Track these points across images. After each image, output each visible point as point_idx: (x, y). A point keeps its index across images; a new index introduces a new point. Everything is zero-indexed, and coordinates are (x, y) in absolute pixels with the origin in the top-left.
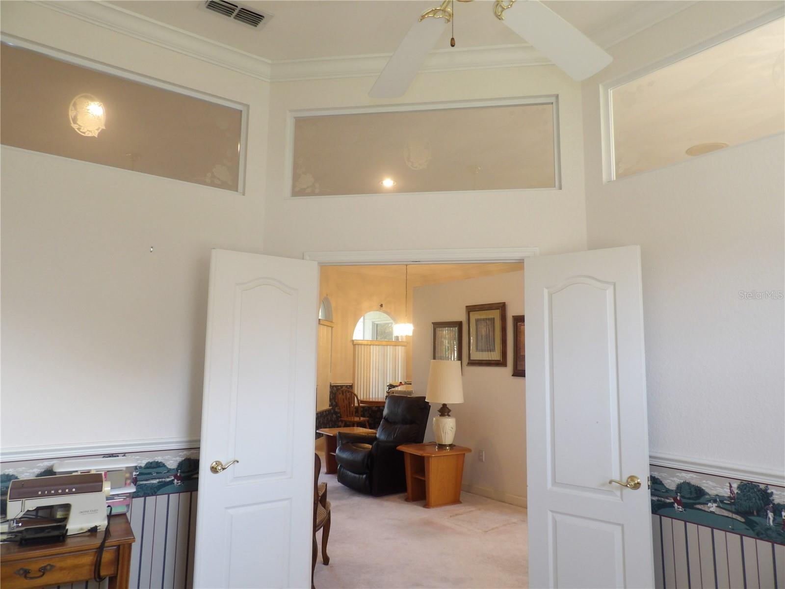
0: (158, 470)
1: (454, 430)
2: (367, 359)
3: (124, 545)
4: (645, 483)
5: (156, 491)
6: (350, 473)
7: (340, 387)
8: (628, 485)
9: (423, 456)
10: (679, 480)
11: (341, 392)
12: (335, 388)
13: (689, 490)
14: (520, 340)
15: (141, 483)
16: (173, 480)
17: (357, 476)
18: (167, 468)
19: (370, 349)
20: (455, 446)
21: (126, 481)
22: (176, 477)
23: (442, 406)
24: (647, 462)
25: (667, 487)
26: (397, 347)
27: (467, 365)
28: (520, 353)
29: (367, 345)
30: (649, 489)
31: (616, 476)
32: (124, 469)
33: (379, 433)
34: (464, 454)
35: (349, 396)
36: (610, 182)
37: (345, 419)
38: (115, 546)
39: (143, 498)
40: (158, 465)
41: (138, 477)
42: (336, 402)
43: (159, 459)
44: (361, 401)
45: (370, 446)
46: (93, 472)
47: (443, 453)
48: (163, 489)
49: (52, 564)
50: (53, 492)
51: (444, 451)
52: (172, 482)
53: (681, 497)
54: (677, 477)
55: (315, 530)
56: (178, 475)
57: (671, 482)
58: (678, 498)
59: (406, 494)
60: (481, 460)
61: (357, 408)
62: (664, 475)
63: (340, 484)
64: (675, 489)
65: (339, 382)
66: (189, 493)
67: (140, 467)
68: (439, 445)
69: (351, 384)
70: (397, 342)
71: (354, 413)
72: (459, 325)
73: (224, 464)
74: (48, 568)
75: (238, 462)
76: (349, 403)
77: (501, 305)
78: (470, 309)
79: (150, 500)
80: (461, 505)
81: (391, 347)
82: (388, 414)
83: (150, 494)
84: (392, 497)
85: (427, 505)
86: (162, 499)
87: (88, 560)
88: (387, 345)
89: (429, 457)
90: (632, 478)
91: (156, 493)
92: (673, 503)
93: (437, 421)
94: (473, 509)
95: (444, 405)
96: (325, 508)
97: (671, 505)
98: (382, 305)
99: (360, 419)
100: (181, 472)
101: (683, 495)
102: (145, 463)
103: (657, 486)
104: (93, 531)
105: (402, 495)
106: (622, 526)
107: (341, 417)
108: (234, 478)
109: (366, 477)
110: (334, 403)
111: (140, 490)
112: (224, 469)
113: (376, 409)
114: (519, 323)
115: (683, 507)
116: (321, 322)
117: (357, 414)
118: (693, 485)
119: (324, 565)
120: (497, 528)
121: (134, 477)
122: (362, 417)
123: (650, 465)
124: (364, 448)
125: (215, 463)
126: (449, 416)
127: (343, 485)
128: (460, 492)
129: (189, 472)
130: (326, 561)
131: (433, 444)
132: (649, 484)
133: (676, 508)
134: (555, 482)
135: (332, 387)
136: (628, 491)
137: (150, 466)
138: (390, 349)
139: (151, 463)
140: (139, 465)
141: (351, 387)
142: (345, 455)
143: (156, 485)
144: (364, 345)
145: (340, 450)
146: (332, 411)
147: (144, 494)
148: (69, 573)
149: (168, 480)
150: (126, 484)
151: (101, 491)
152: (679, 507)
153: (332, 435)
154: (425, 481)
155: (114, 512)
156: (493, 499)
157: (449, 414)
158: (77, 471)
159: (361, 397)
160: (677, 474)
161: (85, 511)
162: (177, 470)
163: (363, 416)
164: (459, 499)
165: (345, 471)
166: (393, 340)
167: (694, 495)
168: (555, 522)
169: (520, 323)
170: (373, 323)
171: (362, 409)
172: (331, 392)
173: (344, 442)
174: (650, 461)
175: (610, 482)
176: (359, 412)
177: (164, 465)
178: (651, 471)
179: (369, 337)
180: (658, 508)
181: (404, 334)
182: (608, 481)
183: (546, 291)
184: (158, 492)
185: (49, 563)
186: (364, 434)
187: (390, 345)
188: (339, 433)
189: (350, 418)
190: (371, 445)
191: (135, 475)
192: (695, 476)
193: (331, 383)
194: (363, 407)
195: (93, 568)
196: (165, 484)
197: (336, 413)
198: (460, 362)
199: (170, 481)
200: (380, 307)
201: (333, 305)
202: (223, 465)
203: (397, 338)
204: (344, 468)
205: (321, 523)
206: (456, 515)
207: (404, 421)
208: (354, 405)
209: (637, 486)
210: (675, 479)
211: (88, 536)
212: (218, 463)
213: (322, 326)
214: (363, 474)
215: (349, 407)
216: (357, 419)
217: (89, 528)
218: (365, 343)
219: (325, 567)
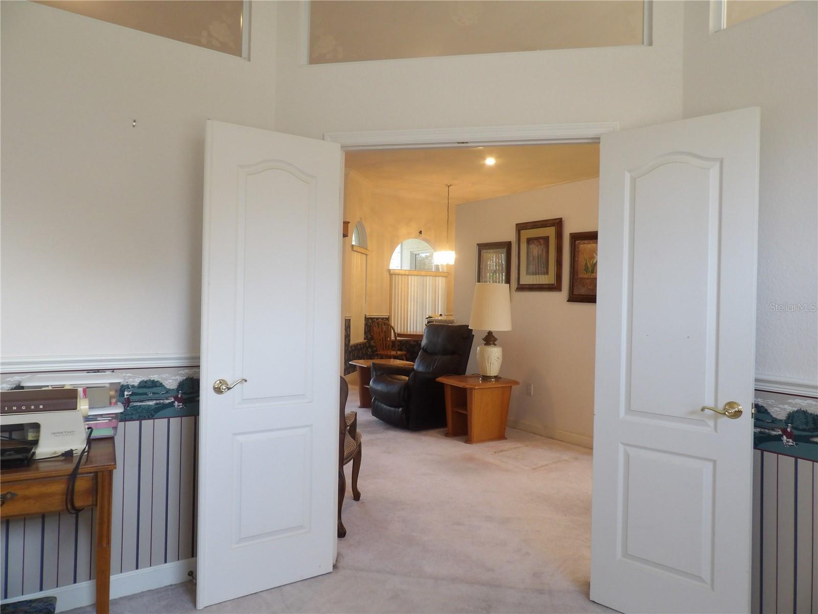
0: (155, 390)
1: (500, 361)
2: (404, 291)
3: (103, 471)
4: (748, 411)
5: (153, 413)
6: (385, 406)
7: (375, 320)
8: (727, 413)
9: (465, 387)
10: (791, 408)
11: (376, 325)
12: (370, 321)
13: (805, 420)
14: (578, 261)
15: (135, 404)
16: (174, 402)
17: (393, 409)
18: (165, 388)
19: (408, 280)
20: (500, 378)
21: (110, 400)
22: (176, 398)
23: (487, 334)
24: (752, 387)
25: (774, 416)
26: (437, 278)
27: (516, 291)
28: (577, 275)
29: (405, 275)
30: (752, 418)
31: (709, 401)
32: (108, 386)
33: (417, 365)
34: (511, 386)
35: (385, 329)
36: (718, 31)
37: (381, 353)
38: (91, 473)
39: (138, 422)
40: (154, 384)
41: (131, 398)
42: (371, 335)
43: (155, 377)
44: (398, 334)
45: (407, 378)
46: (66, 388)
47: (488, 385)
48: (162, 411)
49: (13, 492)
50: (15, 408)
51: (489, 383)
52: (171, 404)
53: (793, 428)
54: (790, 404)
55: (342, 462)
56: (179, 396)
57: (780, 411)
58: (789, 430)
59: (446, 429)
60: (529, 394)
61: (393, 342)
62: (770, 402)
63: (374, 418)
64: (785, 419)
65: (375, 314)
66: (193, 418)
67: (133, 386)
68: (483, 376)
69: (387, 317)
70: (437, 272)
71: (391, 347)
72: (508, 245)
73: (229, 383)
74: (9, 496)
75: (246, 381)
76: (385, 337)
77: (558, 221)
78: (521, 227)
79: (147, 423)
80: (507, 440)
81: (431, 277)
82: (427, 344)
83: (147, 417)
84: (431, 432)
85: (468, 441)
86: (161, 423)
87: (59, 488)
88: (426, 276)
89: (472, 389)
90: (731, 404)
91: (153, 416)
92: (781, 436)
93: (482, 351)
94: (519, 445)
95: (490, 333)
96: (354, 440)
97: (778, 438)
98: (421, 231)
99: (397, 353)
100: (182, 393)
101: (795, 426)
102: (139, 381)
103: (761, 416)
104: (68, 455)
105: (442, 430)
106: (715, 462)
107: (376, 351)
108: (243, 400)
109: (402, 410)
110: (370, 336)
111: (134, 412)
112: (229, 389)
113: (415, 343)
114: (577, 242)
115: (794, 440)
116: (355, 249)
117: (393, 348)
118: (811, 414)
119: (354, 501)
120: (546, 465)
121: (126, 397)
122: (398, 350)
123: (755, 390)
124: (399, 380)
125: (219, 382)
126: (495, 345)
127: (377, 419)
128: (505, 429)
129: (190, 393)
130: (357, 496)
131: (476, 376)
132: (753, 412)
133: (785, 441)
134: (629, 410)
135: (367, 319)
136: (724, 420)
137: (145, 385)
138: (429, 280)
139: (146, 382)
140: (132, 384)
141: (388, 319)
142: (379, 387)
143: (153, 408)
144: (402, 275)
145: (374, 382)
146: (367, 345)
147: (140, 416)
148: (35, 503)
149: (167, 401)
150: (110, 403)
151: (76, 409)
152: (788, 440)
153: (366, 366)
154: (467, 415)
155: (96, 434)
156: (542, 436)
157: (496, 343)
158: (48, 386)
159: (398, 330)
160: (790, 401)
161: (59, 433)
162: (178, 390)
163: (400, 350)
164: (504, 435)
165: (380, 404)
166: (433, 270)
167: (811, 426)
168: (627, 457)
169: (579, 241)
170: (412, 253)
171: (399, 343)
172: (366, 325)
173: (378, 374)
174: (755, 385)
175: (703, 410)
176: (396, 346)
177: (161, 385)
178: (756, 397)
179: (407, 267)
180: (762, 441)
181: (445, 263)
182: (700, 408)
183: (628, 176)
184: (156, 416)
185: (9, 491)
186: (400, 365)
187: (429, 276)
188: (373, 364)
189: (386, 352)
190: (407, 376)
191: (127, 395)
192: (814, 403)
193: (365, 315)
194: (400, 341)
195: (65, 497)
196: (165, 406)
197: (371, 347)
198: (508, 285)
199: (169, 403)
200: (419, 234)
201: (368, 230)
202: (229, 385)
203: (437, 267)
204: (379, 401)
205: (350, 456)
206: (501, 451)
207: (445, 352)
208: (391, 338)
209: (738, 414)
210: (786, 407)
211: (62, 461)
212: (222, 382)
213: (355, 252)
214: (399, 407)
215: (386, 340)
216: (393, 353)
217: (64, 452)
218: (403, 272)
219: (355, 503)
